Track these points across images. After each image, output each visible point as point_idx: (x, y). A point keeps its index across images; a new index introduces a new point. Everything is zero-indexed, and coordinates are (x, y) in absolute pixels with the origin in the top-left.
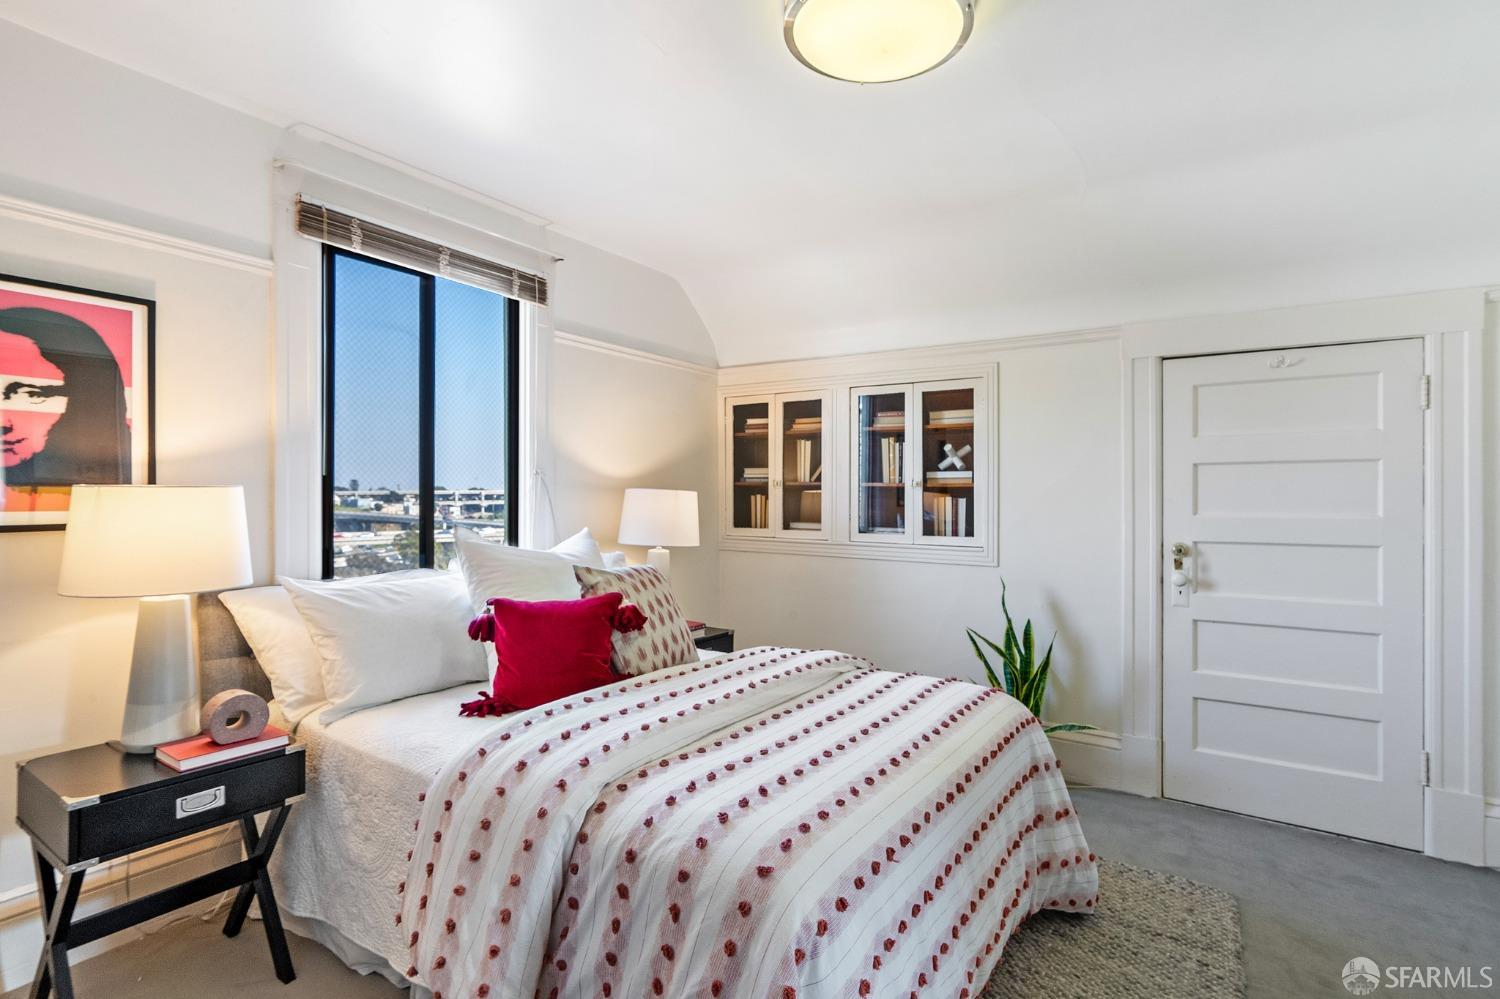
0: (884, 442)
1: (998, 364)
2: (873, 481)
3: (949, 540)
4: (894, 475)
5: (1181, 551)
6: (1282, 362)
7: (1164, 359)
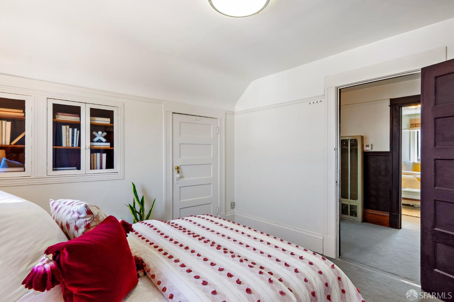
0: (64, 127)
1: (124, 103)
2: (56, 146)
3: (99, 171)
4: (69, 143)
5: (178, 168)
6: (197, 119)
7: (173, 113)
